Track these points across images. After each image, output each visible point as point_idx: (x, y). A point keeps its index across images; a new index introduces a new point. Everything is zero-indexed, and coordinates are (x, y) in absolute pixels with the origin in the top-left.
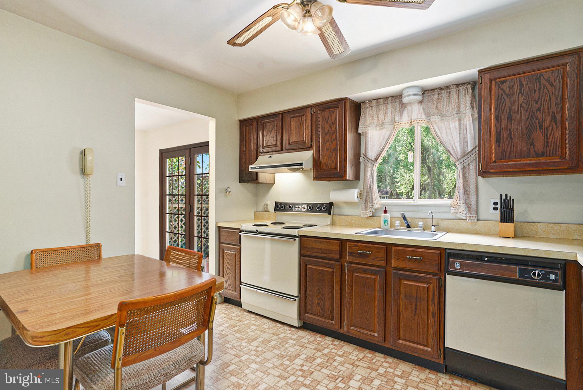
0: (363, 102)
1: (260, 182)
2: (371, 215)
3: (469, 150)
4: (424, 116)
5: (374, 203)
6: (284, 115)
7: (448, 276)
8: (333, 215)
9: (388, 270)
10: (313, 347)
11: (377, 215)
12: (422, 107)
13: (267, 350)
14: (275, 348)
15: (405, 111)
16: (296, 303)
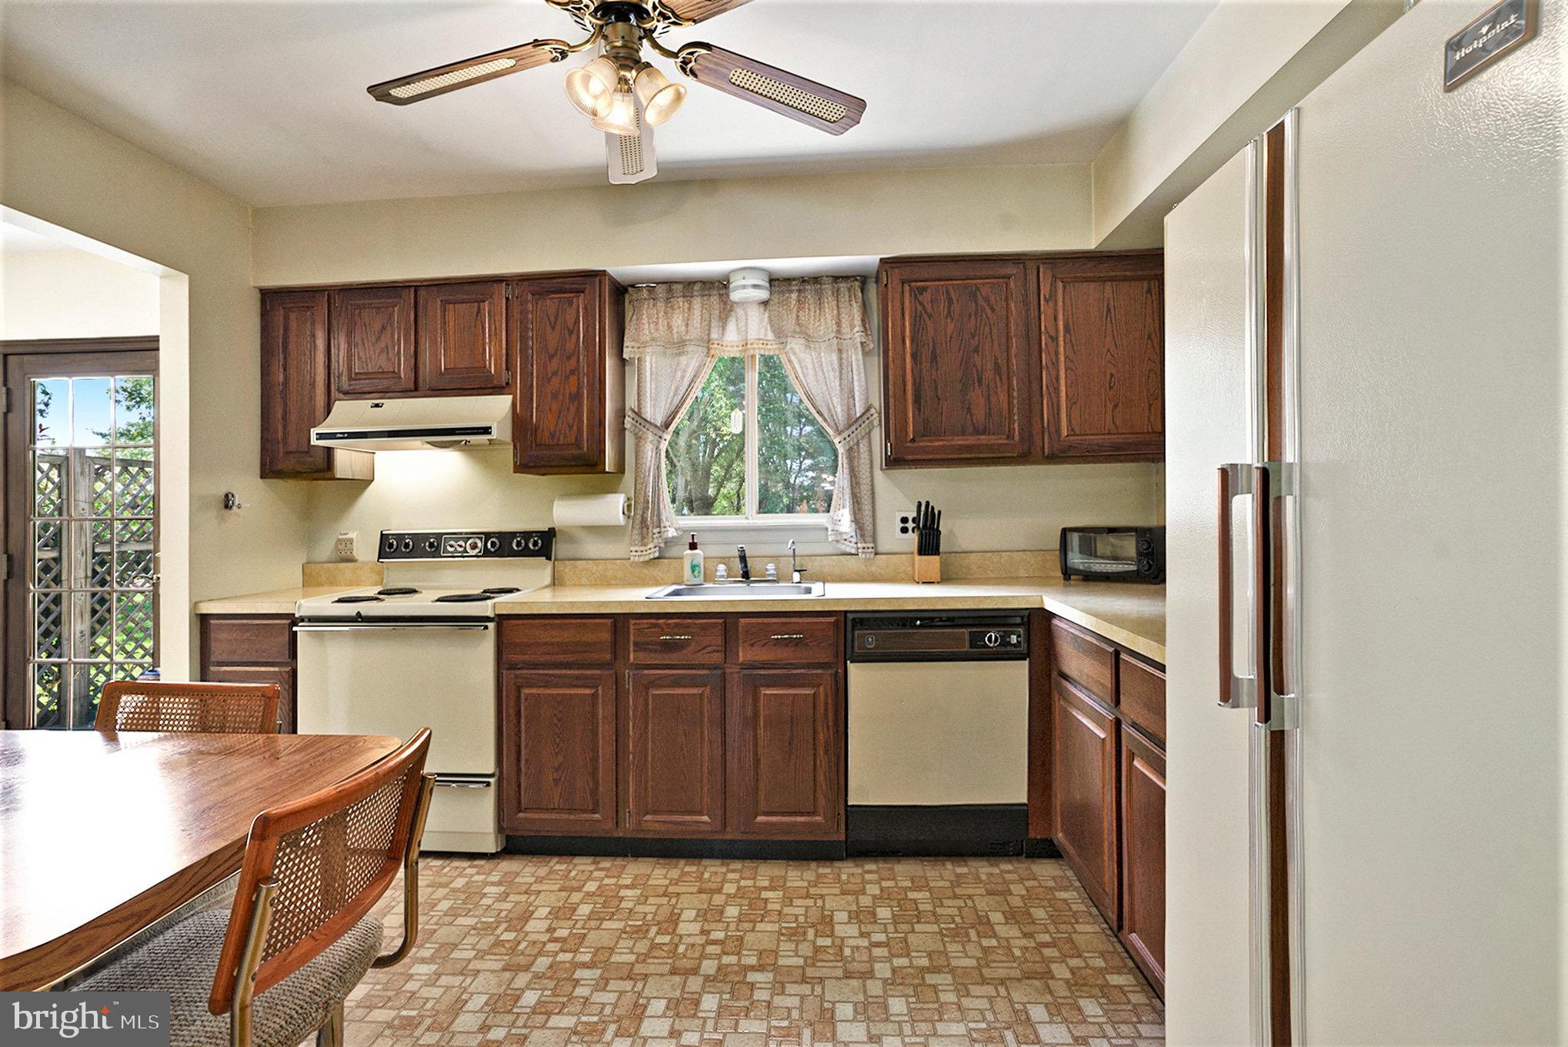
0: (633, 286)
1: (338, 476)
2: (657, 554)
3: (858, 415)
4: (770, 336)
5: (665, 527)
6: (422, 293)
7: (852, 665)
8: (556, 559)
9: (728, 671)
10: (556, 887)
11: (667, 555)
12: (767, 315)
13: (436, 924)
14: (457, 916)
15: (730, 318)
16: (491, 792)
